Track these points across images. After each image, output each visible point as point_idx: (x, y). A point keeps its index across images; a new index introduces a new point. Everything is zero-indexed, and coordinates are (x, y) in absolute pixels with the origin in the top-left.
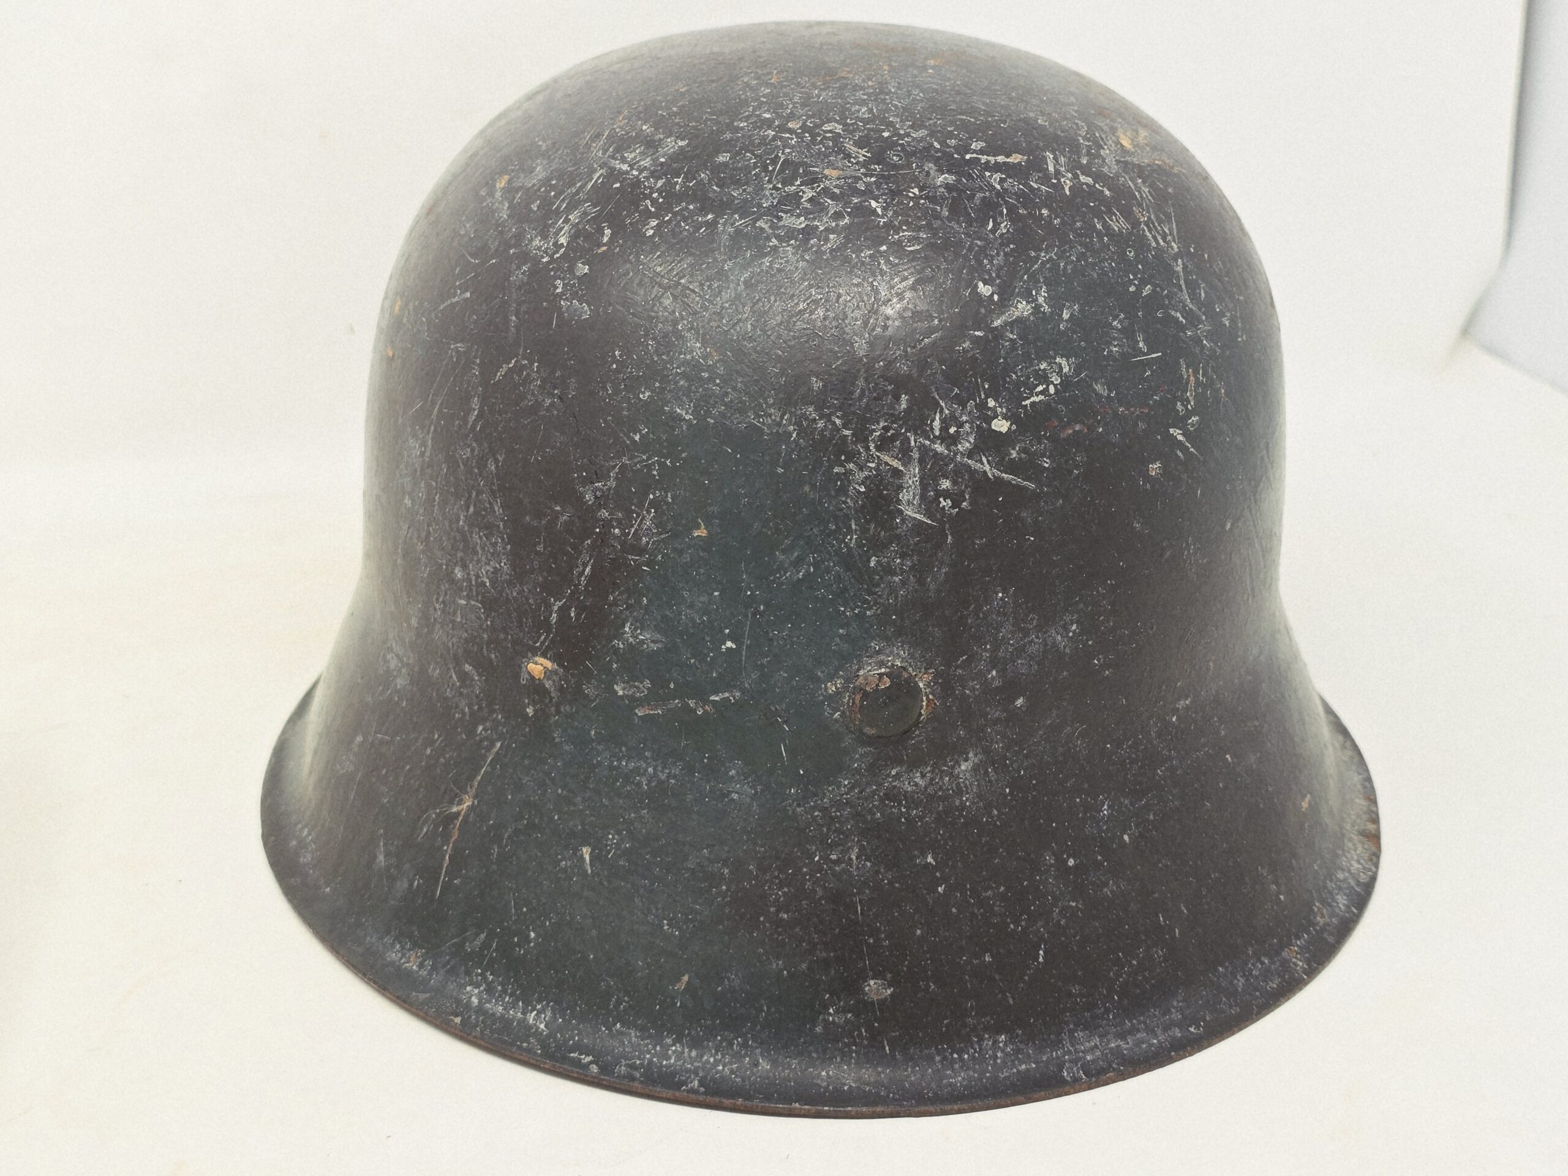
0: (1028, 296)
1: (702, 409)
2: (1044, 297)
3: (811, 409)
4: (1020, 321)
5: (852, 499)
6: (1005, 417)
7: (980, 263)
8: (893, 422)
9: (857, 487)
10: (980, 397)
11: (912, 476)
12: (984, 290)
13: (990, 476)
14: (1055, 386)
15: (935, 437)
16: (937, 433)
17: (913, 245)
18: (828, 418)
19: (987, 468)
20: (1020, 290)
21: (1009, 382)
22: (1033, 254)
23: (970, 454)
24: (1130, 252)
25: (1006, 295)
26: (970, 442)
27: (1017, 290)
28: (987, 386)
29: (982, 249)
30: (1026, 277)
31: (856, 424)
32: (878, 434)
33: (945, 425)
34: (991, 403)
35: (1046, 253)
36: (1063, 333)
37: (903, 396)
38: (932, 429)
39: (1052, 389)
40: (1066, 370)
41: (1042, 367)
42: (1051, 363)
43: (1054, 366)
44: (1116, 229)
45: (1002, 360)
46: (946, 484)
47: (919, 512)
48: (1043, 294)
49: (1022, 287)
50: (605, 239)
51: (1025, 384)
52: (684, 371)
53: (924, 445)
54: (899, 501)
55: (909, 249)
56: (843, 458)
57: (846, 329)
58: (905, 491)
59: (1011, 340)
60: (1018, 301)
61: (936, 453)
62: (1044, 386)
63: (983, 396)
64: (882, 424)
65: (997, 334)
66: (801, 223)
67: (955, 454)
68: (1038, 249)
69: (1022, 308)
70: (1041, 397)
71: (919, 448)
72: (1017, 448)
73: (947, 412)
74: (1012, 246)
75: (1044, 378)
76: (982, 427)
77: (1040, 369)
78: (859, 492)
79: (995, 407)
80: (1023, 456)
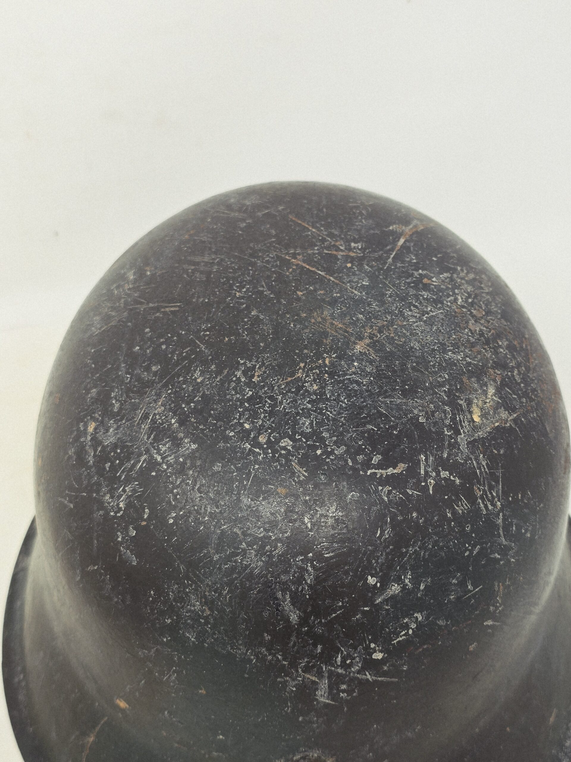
0: (398, 580)
1: (201, 638)
2: (409, 579)
3: (264, 649)
4: (393, 597)
5: (288, 693)
6: (381, 651)
7: (370, 562)
8: (312, 659)
9: (291, 688)
10: (366, 643)
11: (324, 684)
12: (371, 580)
13: (370, 680)
14: (413, 629)
15: (338, 665)
16: (339, 664)
17: (329, 553)
18: (274, 655)
19: (369, 677)
20: (394, 578)
21: (384, 634)
22: (404, 550)
23: (359, 672)
24: (468, 527)
25: (385, 582)
26: (359, 666)
27: (392, 578)
28: (370, 637)
29: (372, 552)
30: (398, 568)
31: (291, 659)
32: (303, 665)
33: (344, 659)
34: (373, 645)
35: (413, 547)
36: (421, 598)
37: (319, 646)
38: (336, 662)
39: (411, 632)
40: (420, 619)
41: (405, 621)
42: (411, 617)
43: (413, 619)
44: (460, 512)
45: (380, 622)
46: (344, 687)
47: (328, 699)
48: (408, 577)
49: (396, 575)
50: (146, 516)
51: (394, 633)
52: (190, 615)
53: (331, 670)
54: (317, 696)
55: (326, 556)
56: (283, 674)
57: (286, 608)
58: (319, 690)
59: (386, 610)
60: (392, 585)
61: (338, 673)
62: (406, 631)
63: (368, 643)
64: (306, 660)
65: (378, 607)
66: (260, 533)
67: (350, 673)
68: (407, 547)
69: (395, 589)
70: (404, 637)
71: (328, 672)
72: (388, 665)
73: (345, 653)
74: (391, 547)
75: (407, 627)
76: (367, 659)
77: (404, 623)
78: (292, 690)
79: (375, 647)
80: (391, 668)
